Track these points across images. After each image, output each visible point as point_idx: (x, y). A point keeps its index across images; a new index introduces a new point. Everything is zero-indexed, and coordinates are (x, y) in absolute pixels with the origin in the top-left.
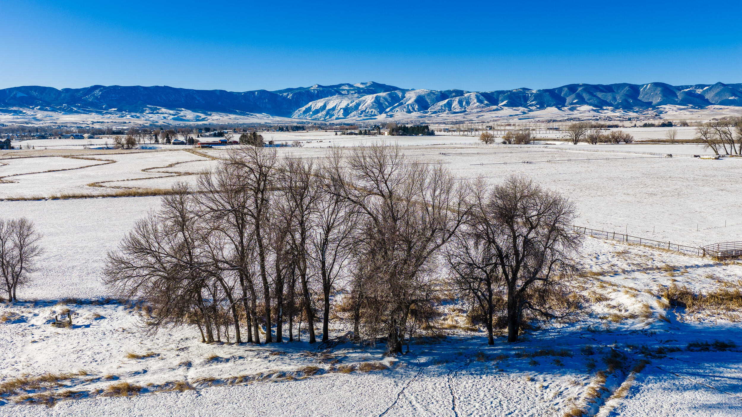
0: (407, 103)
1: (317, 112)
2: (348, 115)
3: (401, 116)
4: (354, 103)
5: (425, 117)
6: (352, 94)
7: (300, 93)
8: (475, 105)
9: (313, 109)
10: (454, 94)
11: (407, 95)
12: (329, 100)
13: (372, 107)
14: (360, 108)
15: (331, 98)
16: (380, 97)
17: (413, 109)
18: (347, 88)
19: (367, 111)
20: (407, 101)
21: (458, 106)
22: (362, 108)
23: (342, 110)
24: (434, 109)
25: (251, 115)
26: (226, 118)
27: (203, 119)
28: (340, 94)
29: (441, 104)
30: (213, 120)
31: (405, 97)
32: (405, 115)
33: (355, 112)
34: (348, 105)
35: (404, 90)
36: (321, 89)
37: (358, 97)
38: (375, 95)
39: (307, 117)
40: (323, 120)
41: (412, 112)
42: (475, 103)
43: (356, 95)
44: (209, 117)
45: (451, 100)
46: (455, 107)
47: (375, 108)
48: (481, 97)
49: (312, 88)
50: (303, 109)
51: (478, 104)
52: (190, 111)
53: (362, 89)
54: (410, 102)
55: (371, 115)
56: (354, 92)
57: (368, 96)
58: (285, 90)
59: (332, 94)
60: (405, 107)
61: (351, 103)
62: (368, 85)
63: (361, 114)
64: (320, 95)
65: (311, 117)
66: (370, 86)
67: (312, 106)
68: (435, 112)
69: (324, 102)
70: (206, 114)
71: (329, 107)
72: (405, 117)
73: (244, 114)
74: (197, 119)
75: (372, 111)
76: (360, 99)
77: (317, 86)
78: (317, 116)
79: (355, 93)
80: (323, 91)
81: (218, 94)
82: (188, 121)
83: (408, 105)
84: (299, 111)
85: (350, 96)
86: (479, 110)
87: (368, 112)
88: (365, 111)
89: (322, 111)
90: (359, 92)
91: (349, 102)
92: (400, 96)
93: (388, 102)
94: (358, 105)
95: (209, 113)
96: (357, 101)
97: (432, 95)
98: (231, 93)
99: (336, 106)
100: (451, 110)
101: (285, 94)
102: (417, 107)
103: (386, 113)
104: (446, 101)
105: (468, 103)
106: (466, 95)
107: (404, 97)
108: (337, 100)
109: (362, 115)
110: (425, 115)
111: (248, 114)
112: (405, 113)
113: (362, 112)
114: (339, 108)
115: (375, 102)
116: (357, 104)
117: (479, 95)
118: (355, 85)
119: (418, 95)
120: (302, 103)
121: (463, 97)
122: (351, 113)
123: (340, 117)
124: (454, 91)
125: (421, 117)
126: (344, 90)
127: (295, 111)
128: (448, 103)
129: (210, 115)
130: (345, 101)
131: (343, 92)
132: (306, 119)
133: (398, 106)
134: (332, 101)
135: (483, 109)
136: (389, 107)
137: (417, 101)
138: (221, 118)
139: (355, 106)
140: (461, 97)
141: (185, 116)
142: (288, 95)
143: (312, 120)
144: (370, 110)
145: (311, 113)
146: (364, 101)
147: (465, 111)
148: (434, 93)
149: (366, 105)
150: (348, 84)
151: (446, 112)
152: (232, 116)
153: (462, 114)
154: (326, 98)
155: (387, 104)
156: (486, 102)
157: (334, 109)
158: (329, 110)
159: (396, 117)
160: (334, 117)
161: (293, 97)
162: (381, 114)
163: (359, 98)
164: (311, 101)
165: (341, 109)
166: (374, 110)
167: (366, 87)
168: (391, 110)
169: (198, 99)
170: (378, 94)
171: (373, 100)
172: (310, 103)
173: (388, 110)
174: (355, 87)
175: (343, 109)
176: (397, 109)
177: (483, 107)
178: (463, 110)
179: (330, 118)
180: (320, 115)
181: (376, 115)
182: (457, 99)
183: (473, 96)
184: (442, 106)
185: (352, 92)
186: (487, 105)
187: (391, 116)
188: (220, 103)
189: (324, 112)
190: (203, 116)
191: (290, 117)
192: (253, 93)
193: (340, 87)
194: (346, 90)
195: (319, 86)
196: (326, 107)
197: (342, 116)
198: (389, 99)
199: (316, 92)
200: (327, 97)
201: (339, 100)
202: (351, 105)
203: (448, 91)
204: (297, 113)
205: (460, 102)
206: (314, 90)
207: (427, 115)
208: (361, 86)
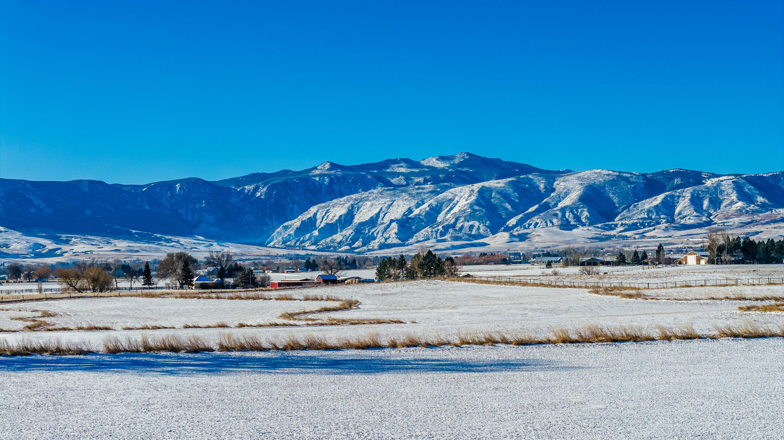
0: (560, 205)
1: (331, 229)
2: (411, 237)
3: (548, 238)
4: (426, 205)
5: (609, 238)
6: (417, 184)
7: (286, 185)
8: (735, 207)
9: (320, 224)
10: (677, 181)
11: (560, 185)
12: (362, 200)
13: (471, 217)
14: (439, 219)
15: (367, 194)
16: (490, 190)
17: (578, 218)
18: (403, 170)
19: (459, 225)
20: (560, 198)
21: (690, 211)
22: (444, 220)
23: (394, 225)
24: (630, 218)
25: (168, 241)
26: (107, 248)
27: (51, 253)
28: (387, 184)
29: (647, 207)
30: (76, 254)
31: (553, 190)
32: (557, 234)
33: (428, 229)
34: (410, 211)
35: (548, 172)
36: (339, 173)
37: (435, 193)
38: (477, 187)
39: (307, 244)
40: (346, 251)
41: (575, 227)
42: (732, 203)
43: (429, 187)
44: (65, 248)
45: (672, 197)
46: (685, 213)
47: (479, 219)
48: (748, 188)
49: (317, 172)
50: (296, 223)
51: (740, 204)
52: (18, 234)
53: (443, 170)
54: (567, 202)
55: (470, 235)
56: (421, 179)
57: (459, 188)
58: (247, 177)
59: (367, 186)
60: (556, 215)
61: (418, 205)
62: (457, 161)
63: (442, 234)
64: (336, 187)
65: (315, 243)
66: (461, 164)
67: (319, 216)
68: (633, 227)
69: (348, 204)
70: (57, 240)
71: (362, 216)
72: (557, 238)
73: (150, 240)
74: (37, 253)
75: (472, 227)
76: (441, 196)
77: (327, 166)
78: (334, 240)
79: (426, 181)
80: (343, 177)
81: (86, 189)
82: (17, 256)
83: (563, 210)
84: (286, 228)
85: (412, 190)
86: (745, 219)
87: (462, 227)
88: (453, 226)
89: (343, 228)
90: (435, 180)
91: (413, 203)
92: (542, 186)
93: (510, 202)
94: (436, 210)
95: (64, 237)
96: (432, 202)
97: (622, 183)
98: (117, 187)
99: (378, 215)
100: (673, 221)
101: (249, 188)
102: (586, 213)
103: (508, 229)
104: (660, 198)
105: (716, 203)
106: (709, 183)
107: (550, 189)
108: (382, 201)
109: (447, 237)
110: (607, 233)
111: (160, 239)
112: (556, 229)
113: (446, 229)
114: (387, 220)
115: (477, 202)
116: (432, 208)
117: (742, 181)
118: (423, 162)
119: (586, 183)
120: (292, 210)
121: (702, 187)
122: (418, 230)
123: (389, 241)
124: (679, 174)
125: (601, 239)
126: (398, 174)
127: (274, 229)
128: (665, 202)
129: (67, 242)
130: (401, 203)
131: (394, 181)
132: (304, 248)
133: (537, 212)
134: (369, 203)
135: (756, 217)
136: (514, 215)
137: (585, 199)
138: (94, 248)
139: (427, 214)
140: (696, 187)
141: (7, 246)
142: (256, 189)
143: (318, 250)
144: (467, 224)
145: (316, 233)
146: (451, 200)
147: (709, 223)
148: (627, 180)
149: (456, 210)
150: (406, 161)
151: (663, 226)
152: (122, 244)
153: (703, 230)
154: (354, 196)
155: (509, 207)
156: (760, 199)
157: (373, 222)
158: (362, 224)
159: (536, 239)
160: (375, 244)
161: (268, 193)
162: (494, 232)
163: (438, 193)
164: (316, 204)
165: (392, 221)
166: (477, 224)
167: (453, 166)
168: (520, 223)
169: (36, 203)
170: (486, 184)
171: (473, 198)
172: (313, 209)
173: (512, 222)
174: (423, 166)
175: (397, 221)
176: (536, 219)
177: (754, 212)
178: (704, 219)
179: (364, 244)
180: (338, 237)
181: (482, 237)
182: (688, 193)
183: (727, 183)
184: (649, 211)
185: (417, 180)
186: (764, 207)
187: (523, 238)
188: (88, 212)
189: (349, 232)
190: (50, 245)
191: (262, 245)
192: (169, 185)
193: (388, 167)
194: (402, 174)
195: (334, 166)
196: (353, 217)
197: (396, 241)
198: (515, 196)
199: (327, 180)
200: (356, 192)
201: (388, 200)
202: (416, 212)
203: (662, 173)
204: (279, 234)
205: (696, 201)
206: (320, 175)
207: (612, 233)
208: (440, 165)
